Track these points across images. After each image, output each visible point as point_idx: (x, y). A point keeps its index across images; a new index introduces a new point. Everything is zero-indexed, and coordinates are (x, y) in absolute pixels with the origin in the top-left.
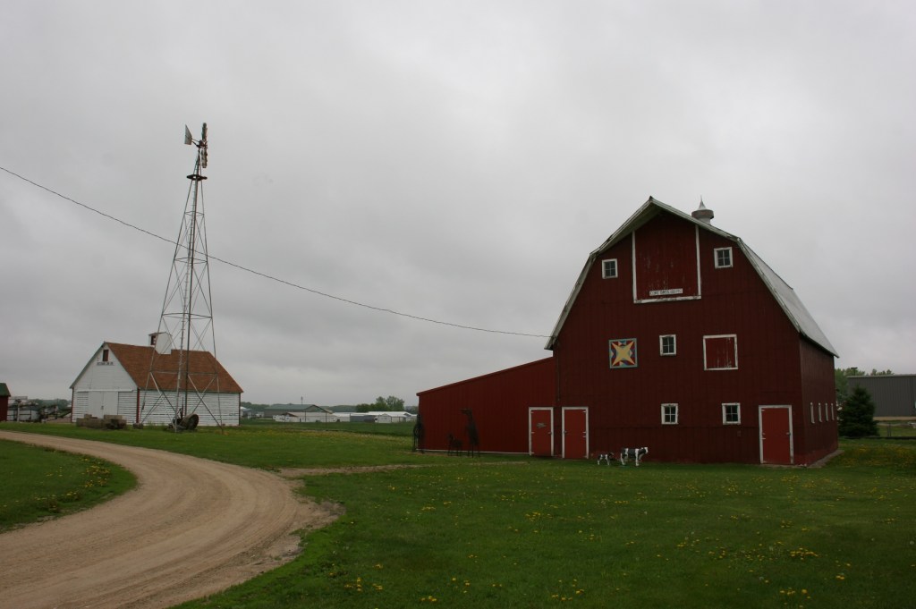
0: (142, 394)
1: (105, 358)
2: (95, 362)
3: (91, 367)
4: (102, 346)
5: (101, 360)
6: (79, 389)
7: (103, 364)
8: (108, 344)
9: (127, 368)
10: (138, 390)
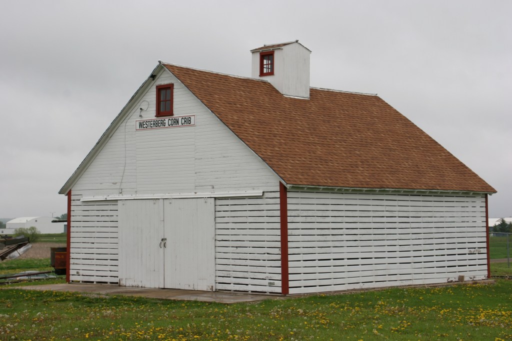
0: (295, 202)
1: (164, 108)
2: (133, 121)
3: (119, 135)
4: (153, 77)
5: (150, 114)
6: (85, 192)
7: (156, 125)
8: (171, 68)
9: (238, 129)
10: (283, 190)
